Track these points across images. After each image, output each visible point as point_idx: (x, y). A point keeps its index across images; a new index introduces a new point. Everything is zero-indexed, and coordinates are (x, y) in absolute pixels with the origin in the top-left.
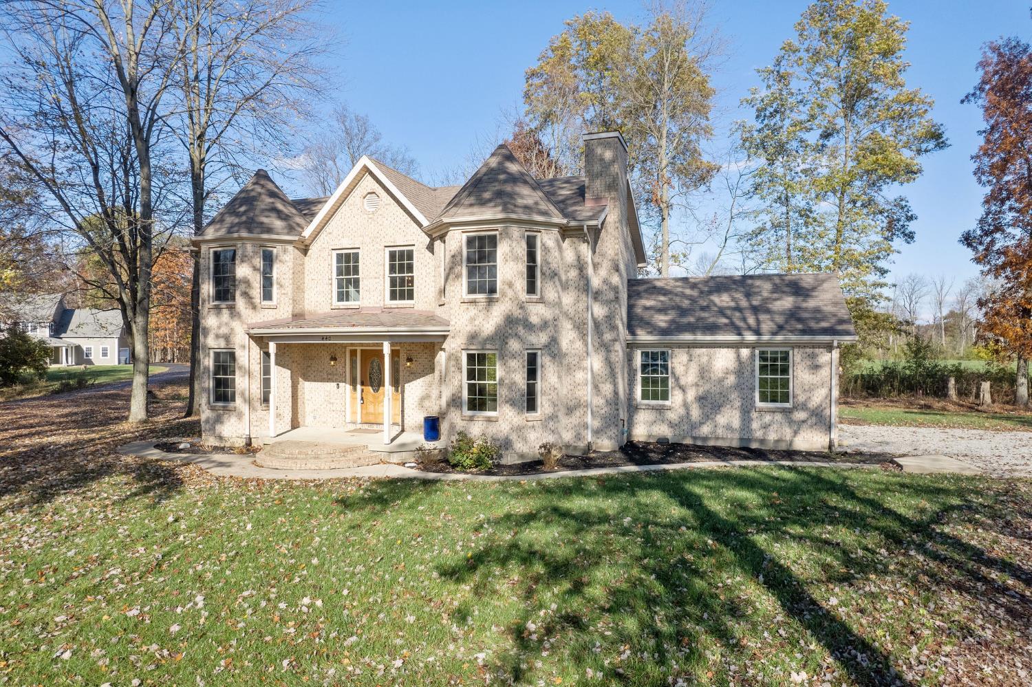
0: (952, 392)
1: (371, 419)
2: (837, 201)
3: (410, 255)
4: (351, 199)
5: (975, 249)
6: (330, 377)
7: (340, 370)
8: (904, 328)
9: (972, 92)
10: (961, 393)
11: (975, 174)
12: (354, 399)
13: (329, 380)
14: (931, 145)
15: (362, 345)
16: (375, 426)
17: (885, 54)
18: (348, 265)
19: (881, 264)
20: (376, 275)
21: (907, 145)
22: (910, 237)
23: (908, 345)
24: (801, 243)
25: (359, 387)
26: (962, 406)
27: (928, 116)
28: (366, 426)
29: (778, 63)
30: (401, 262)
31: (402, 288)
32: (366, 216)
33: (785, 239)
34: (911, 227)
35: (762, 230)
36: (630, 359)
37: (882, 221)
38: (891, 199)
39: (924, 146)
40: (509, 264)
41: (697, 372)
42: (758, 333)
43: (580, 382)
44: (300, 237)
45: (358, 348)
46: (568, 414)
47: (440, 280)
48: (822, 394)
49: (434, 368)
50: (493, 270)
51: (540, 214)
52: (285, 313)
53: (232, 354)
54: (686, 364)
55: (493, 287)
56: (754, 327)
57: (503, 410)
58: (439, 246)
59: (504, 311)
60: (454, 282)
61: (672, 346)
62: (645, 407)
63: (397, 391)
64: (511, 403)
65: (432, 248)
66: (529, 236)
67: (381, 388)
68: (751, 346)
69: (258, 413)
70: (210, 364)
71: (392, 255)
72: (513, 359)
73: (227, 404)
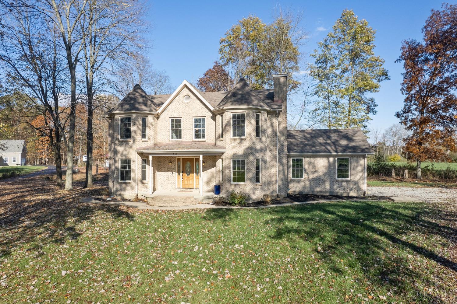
0: (393, 174)
1: (187, 186)
2: (349, 99)
3: (203, 121)
4: (178, 97)
5: (401, 119)
6: (168, 169)
7: (173, 167)
9: (399, 58)
10: (397, 175)
11: (401, 90)
12: (179, 178)
13: (168, 171)
14: (384, 78)
15: (183, 156)
16: (188, 190)
17: (367, 42)
18: (176, 124)
20: (189, 128)
21: (375, 77)
22: (375, 112)
23: (376, 156)
24: (334, 115)
25: (181, 174)
26: (397, 179)
27: (382, 67)
28: (184, 190)
29: (326, 41)
30: (199, 123)
31: (200, 134)
32: (185, 105)
33: (328, 113)
34: (376, 109)
35: (318, 109)
36: (288, 162)
37: (365, 107)
38: (368, 97)
39: (381, 78)
40: (250, 125)
41: (314, 166)
42: (336, 152)
43: (274, 171)
44: (156, 113)
45: (181, 158)
46: (269, 183)
47: (220, 131)
48: (361, 174)
49: (215, 166)
50: (243, 127)
51: (261, 106)
52: (151, 143)
53: (129, 161)
54: (310, 163)
55: (243, 134)
56: (335, 149)
57: (248, 182)
58: (218, 118)
59: (247, 144)
60: (228, 131)
61: (304, 157)
62: (293, 181)
63: (198, 175)
64: (250, 179)
65: (214, 118)
66: (256, 114)
67: (191, 174)
68: (334, 157)
69: (140, 185)
70: (119, 165)
71: (196, 120)
72: (252, 162)
73: (127, 181)
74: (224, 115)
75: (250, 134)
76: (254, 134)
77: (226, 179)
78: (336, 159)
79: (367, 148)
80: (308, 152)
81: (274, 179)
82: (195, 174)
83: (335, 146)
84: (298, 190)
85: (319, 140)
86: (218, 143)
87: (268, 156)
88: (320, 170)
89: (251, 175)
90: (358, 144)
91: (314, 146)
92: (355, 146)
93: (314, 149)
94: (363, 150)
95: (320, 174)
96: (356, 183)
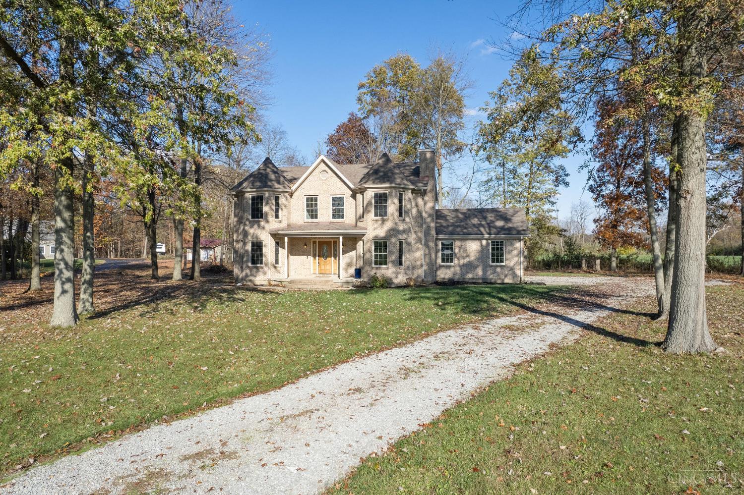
0: (584, 266)
1: (323, 272)
2: (529, 167)
3: (342, 199)
4: (314, 173)
6: (303, 253)
7: (308, 250)
8: (563, 233)
10: (588, 266)
12: (315, 263)
13: (303, 255)
15: (319, 238)
16: (326, 275)
18: (312, 204)
19: (552, 199)
20: (326, 208)
22: (567, 184)
24: (511, 188)
25: (317, 258)
28: (321, 275)
29: (500, 90)
30: (338, 201)
31: (338, 213)
32: (322, 181)
33: (503, 186)
34: (568, 179)
35: (491, 180)
36: (436, 245)
38: (557, 165)
39: (572, 140)
40: (393, 205)
41: (465, 251)
42: (490, 234)
43: (419, 254)
44: (290, 191)
45: (317, 240)
46: (414, 268)
47: (360, 211)
48: (516, 259)
49: (355, 249)
50: (386, 207)
51: (404, 185)
52: (284, 224)
53: (261, 243)
54: (460, 248)
55: (386, 214)
56: (488, 231)
57: (390, 265)
58: (359, 196)
59: (389, 225)
60: (369, 211)
61: (454, 240)
62: (443, 266)
63: (335, 259)
64: (393, 262)
65: (354, 196)
66: (400, 194)
67: (328, 259)
68: (487, 239)
69: (273, 269)
70: (249, 247)
71: (334, 199)
72: (395, 243)
73: (258, 265)
74: (365, 194)
75: (392, 215)
76: (396, 214)
77: (367, 262)
78: (490, 242)
79: (524, 230)
80: (459, 234)
81: (419, 263)
82: (333, 258)
83: (490, 227)
84: (447, 277)
85: (473, 221)
86: (359, 224)
87: (412, 238)
88: (472, 255)
89: (394, 257)
90: (515, 225)
91: (466, 228)
92: (511, 228)
93: (465, 231)
94: (519, 232)
95: (472, 258)
96: (512, 269)
